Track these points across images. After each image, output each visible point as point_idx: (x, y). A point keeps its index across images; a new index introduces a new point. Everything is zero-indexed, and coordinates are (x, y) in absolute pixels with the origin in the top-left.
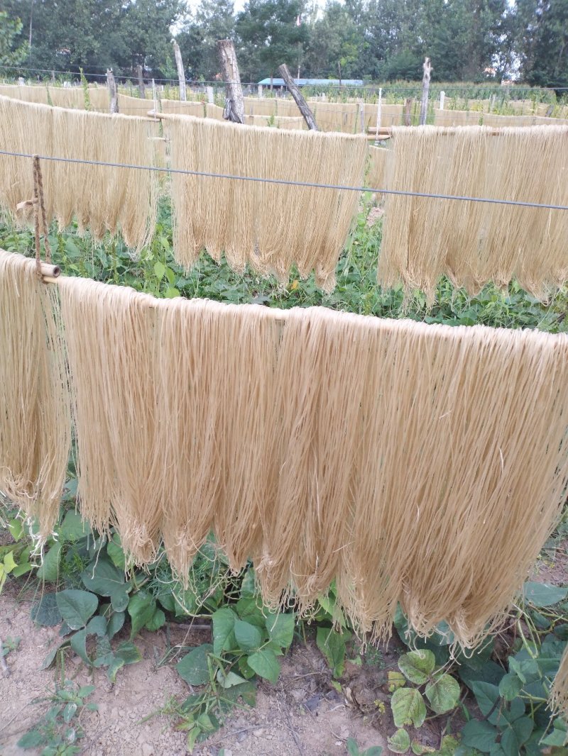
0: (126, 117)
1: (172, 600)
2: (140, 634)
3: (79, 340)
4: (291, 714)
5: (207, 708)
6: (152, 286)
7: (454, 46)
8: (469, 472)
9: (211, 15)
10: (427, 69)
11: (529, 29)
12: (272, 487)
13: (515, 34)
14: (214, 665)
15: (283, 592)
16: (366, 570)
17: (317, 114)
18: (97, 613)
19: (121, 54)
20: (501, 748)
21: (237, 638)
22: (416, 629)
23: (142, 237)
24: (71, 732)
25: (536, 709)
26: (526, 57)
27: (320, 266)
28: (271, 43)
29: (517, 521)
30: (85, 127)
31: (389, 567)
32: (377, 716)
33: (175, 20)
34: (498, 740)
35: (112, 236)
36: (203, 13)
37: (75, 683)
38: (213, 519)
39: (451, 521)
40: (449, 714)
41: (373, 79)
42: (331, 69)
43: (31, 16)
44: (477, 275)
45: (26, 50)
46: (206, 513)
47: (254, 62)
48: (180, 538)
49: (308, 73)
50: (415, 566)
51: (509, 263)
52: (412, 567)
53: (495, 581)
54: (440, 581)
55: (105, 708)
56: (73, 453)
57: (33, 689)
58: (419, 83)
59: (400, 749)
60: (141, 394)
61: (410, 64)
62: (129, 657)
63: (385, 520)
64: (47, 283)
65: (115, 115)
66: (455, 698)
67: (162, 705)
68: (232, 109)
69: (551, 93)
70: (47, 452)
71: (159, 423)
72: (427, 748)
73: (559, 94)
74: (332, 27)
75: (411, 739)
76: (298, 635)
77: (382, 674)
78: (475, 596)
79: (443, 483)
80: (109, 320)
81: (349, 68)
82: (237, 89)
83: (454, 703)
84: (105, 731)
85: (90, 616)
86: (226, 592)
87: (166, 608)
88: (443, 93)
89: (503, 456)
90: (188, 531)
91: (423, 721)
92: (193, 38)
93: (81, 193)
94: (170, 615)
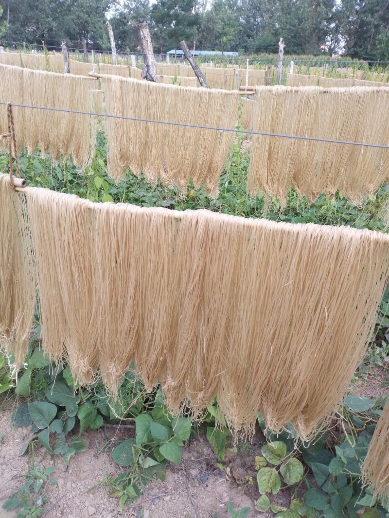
0: (74, 76)
1: (108, 409)
2: (86, 431)
3: (40, 231)
4: (190, 485)
5: (132, 482)
6: (93, 193)
7: (300, 30)
8: (305, 322)
9: (134, 5)
10: (282, 46)
11: (350, 19)
12: (173, 332)
13: (340, 23)
14: (137, 452)
15: (182, 403)
16: (237, 389)
17: (207, 75)
18: (56, 417)
19: (72, 31)
20: (331, 507)
21: (152, 434)
22: (271, 428)
23: (86, 159)
24: (39, 498)
25: (354, 481)
26: (348, 39)
27: (208, 181)
28: (175, 26)
29: (337, 355)
30: (46, 83)
31: (252, 386)
32: (247, 487)
33: (109, 8)
34: (329, 502)
35: (65, 158)
36: (128, 4)
37: (42, 465)
38: (134, 353)
39: (293, 355)
40: (296, 485)
41: (245, 51)
42: (216, 44)
43: (9, 4)
44: (314, 187)
45: (6, 27)
46: (128, 350)
47: (163, 38)
48: (111, 367)
49: (201, 47)
50: (270, 385)
51: (335, 180)
52: (268, 386)
53: (323, 396)
54: (286, 396)
55: (63, 482)
56: (37, 308)
57: (13, 469)
58: (276, 55)
59: (263, 509)
60: (83, 268)
61: (270, 42)
62: (78, 447)
63: (250, 354)
64: (17, 191)
65: (66, 74)
66: (300, 474)
67: (101, 480)
68: (148, 71)
69: (366, 64)
70: (19, 308)
71: (96, 288)
72: (281, 508)
73: (370, 65)
74: (217, 15)
75: (271, 502)
76: (194, 432)
77: (251, 458)
78: (310, 405)
79: (288, 330)
80: (60, 217)
81: (228, 44)
82: (151, 57)
83: (300, 478)
84: (62, 498)
85: (51, 420)
86: (145, 403)
87: (104, 414)
88: (292, 63)
89: (327, 311)
90: (117, 362)
91: (279, 490)
92: (122, 21)
93: (43, 128)
94: (107, 419)
